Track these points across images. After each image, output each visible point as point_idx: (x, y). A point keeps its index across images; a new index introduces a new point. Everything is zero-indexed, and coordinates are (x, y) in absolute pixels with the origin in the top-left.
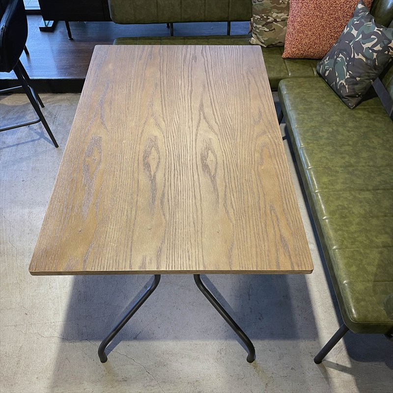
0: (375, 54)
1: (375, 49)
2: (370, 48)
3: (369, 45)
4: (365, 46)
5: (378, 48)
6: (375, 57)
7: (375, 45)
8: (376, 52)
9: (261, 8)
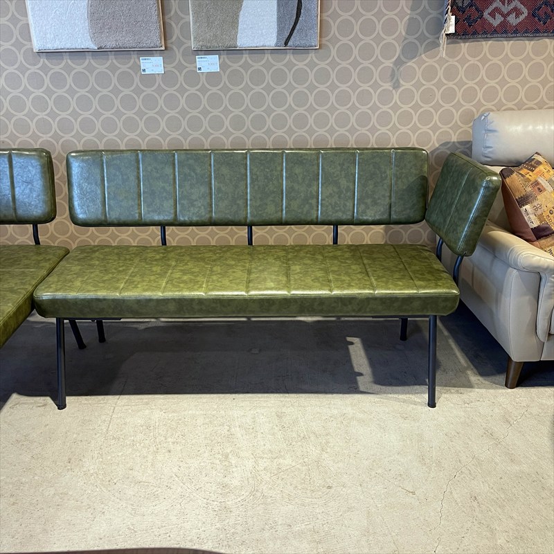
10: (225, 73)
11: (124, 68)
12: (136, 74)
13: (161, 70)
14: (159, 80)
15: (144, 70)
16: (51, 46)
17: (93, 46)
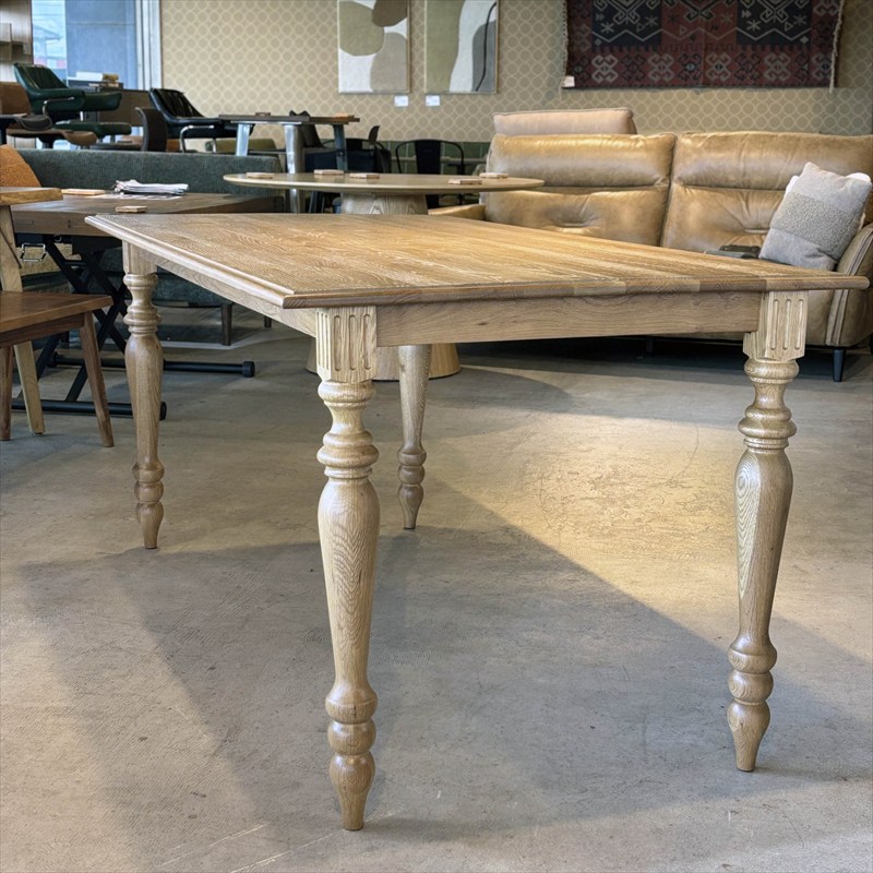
10: (442, 106)
11: (385, 102)
12: (392, 106)
13: (406, 104)
14: (405, 110)
15: (397, 104)
16: (348, 90)
17: (371, 90)
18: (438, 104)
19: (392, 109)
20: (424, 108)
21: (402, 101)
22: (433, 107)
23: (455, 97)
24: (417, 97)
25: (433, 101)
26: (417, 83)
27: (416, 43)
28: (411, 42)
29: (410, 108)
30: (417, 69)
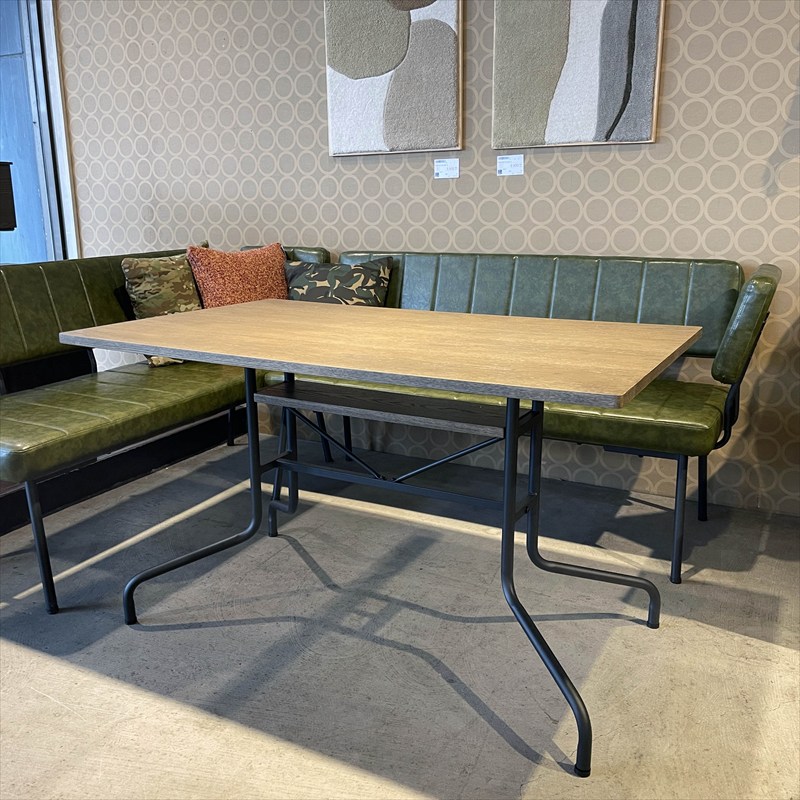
0: (372, 291)
1: (368, 285)
2: (362, 287)
3: (359, 284)
4: (354, 288)
5: (371, 283)
6: (374, 294)
7: (365, 281)
8: (371, 287)
9: (159, 302)
10: (530, 176)
11: (416, 172)
12: (429, 179)
13: (455, 174)
14: (453, 186)
15: (438, 174)
16: (345, 149)
17: (386, 149)
18: (520, 171)
19: (429, 186)
20: (492, 181)
21: (447, 168)
22: (512, 179)
23: (557, 154)
24: (478, 157)
25: (511, 165)
26: (476, 128)
27: (477, 40)
28: (465, 39)
29: (462, 181)
30: (477, 97)
